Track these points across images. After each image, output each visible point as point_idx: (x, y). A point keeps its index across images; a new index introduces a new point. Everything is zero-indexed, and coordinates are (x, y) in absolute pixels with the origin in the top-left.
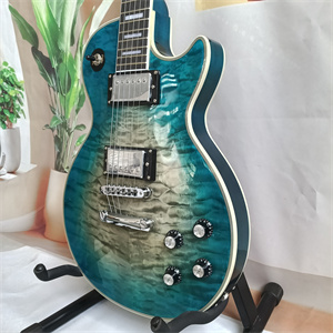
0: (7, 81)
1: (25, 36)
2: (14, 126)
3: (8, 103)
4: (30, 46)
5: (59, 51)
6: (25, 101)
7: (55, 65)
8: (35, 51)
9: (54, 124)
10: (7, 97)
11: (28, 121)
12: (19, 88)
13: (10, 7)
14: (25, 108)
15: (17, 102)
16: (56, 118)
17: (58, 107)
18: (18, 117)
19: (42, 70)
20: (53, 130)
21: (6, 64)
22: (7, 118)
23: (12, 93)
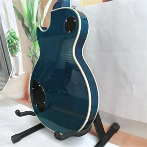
0: (13, 37)
1: (19, 18)
2: (16, 55)
3: (13, 46)
4: (21, 22)
5: (32, 24)
6: (20, 45)
7: (30, 30)
8: (23, 25)
9: (31, 55)
10: (13, 44)
11: (21, 54)
12: (17, 40)
13: (13, 6)
14: (20, 48)
15: (17, 46)
16: (31, 52)
17: (32, 48)
18: (17, 52)
19: (26, 32)
20: (30, 57)
21: (12, 30)
22: (13, 52)
23: (15, 42)
